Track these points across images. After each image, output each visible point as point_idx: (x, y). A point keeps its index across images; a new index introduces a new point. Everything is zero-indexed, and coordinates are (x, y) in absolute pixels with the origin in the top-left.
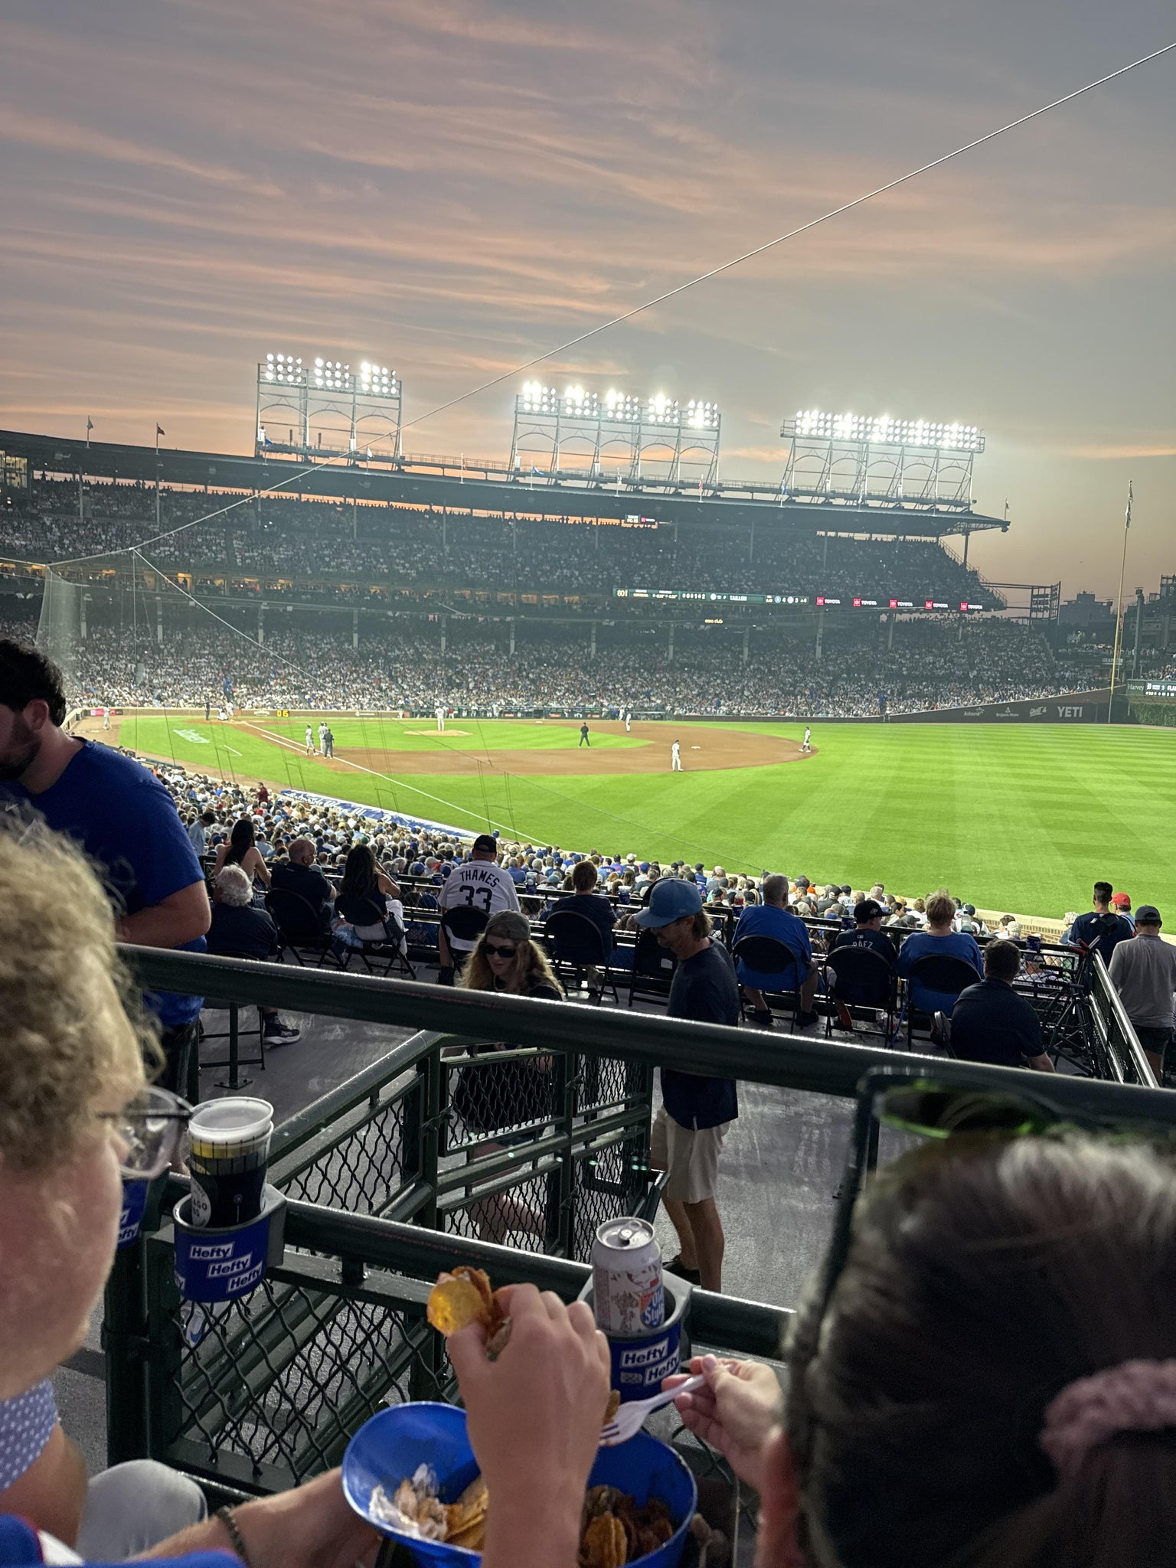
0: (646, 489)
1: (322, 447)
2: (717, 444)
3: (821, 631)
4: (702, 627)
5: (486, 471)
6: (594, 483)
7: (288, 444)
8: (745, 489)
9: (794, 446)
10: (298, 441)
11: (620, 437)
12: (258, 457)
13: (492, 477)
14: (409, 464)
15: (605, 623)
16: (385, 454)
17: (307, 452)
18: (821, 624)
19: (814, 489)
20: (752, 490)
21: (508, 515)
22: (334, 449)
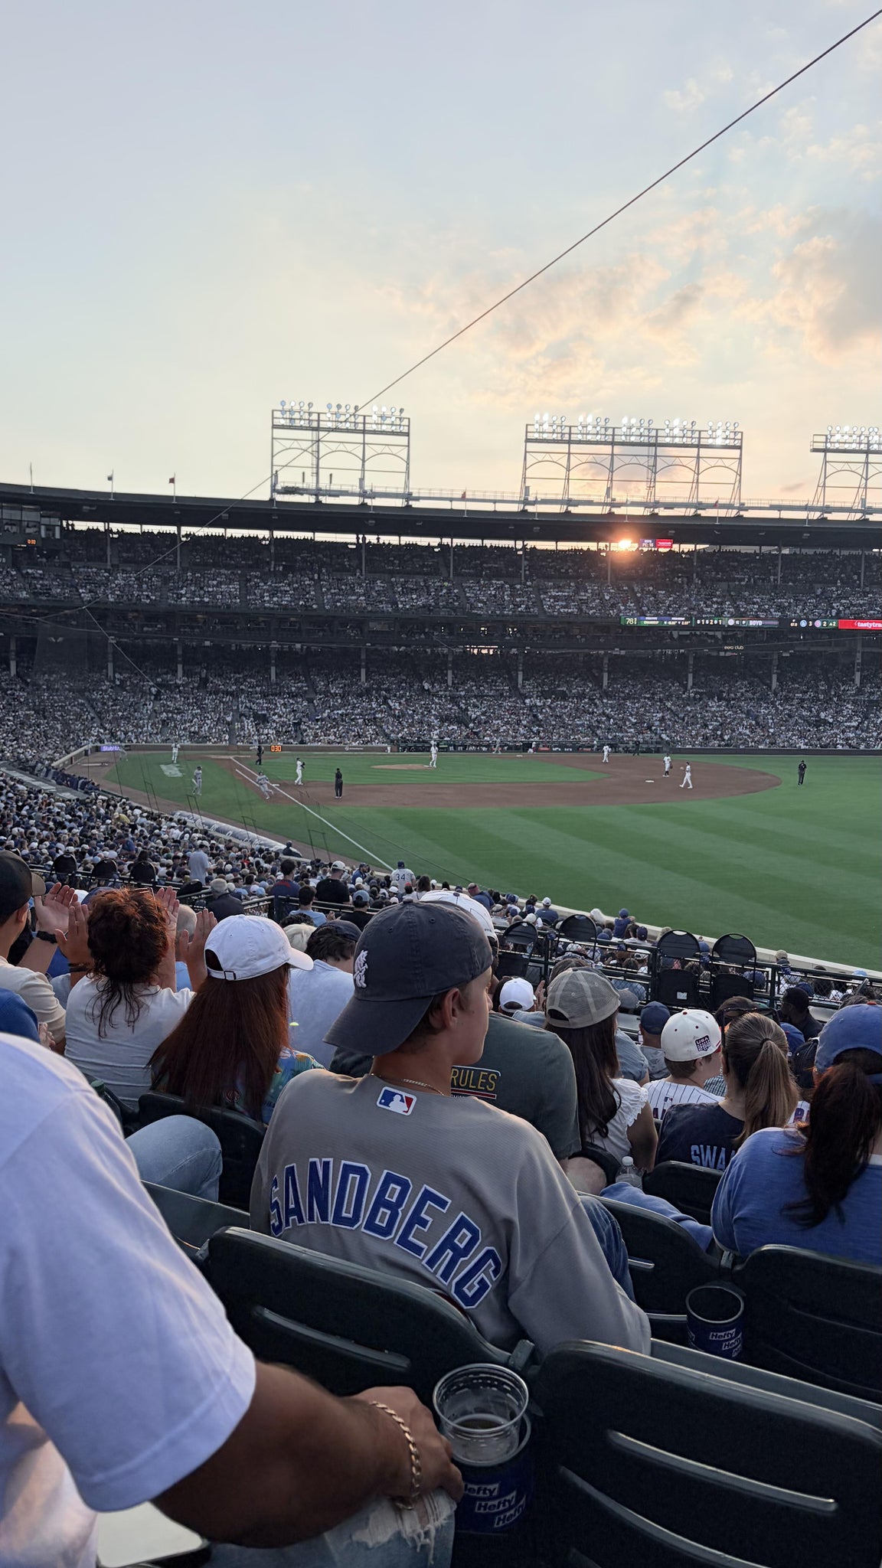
0: (662, 512)
1: (334, 487)
2: (740, 463)
3: (859, 655)
4: (722, 654)
5: (495, 502)
6: (608, 508)
7: (300, 486)
8: (772, 508)
9: (826, 462)
10: (310, 483)
11: (634, 460)
12: (272, 500)
13: (501, 507)
14: (417, 499)
15: (616, 652)
16: (394, 491)
17: (317, 492)
18: (859, 648)
19: (849, 505)
20: (780, 508)
21: (519, 544)
22: (344, 488)
